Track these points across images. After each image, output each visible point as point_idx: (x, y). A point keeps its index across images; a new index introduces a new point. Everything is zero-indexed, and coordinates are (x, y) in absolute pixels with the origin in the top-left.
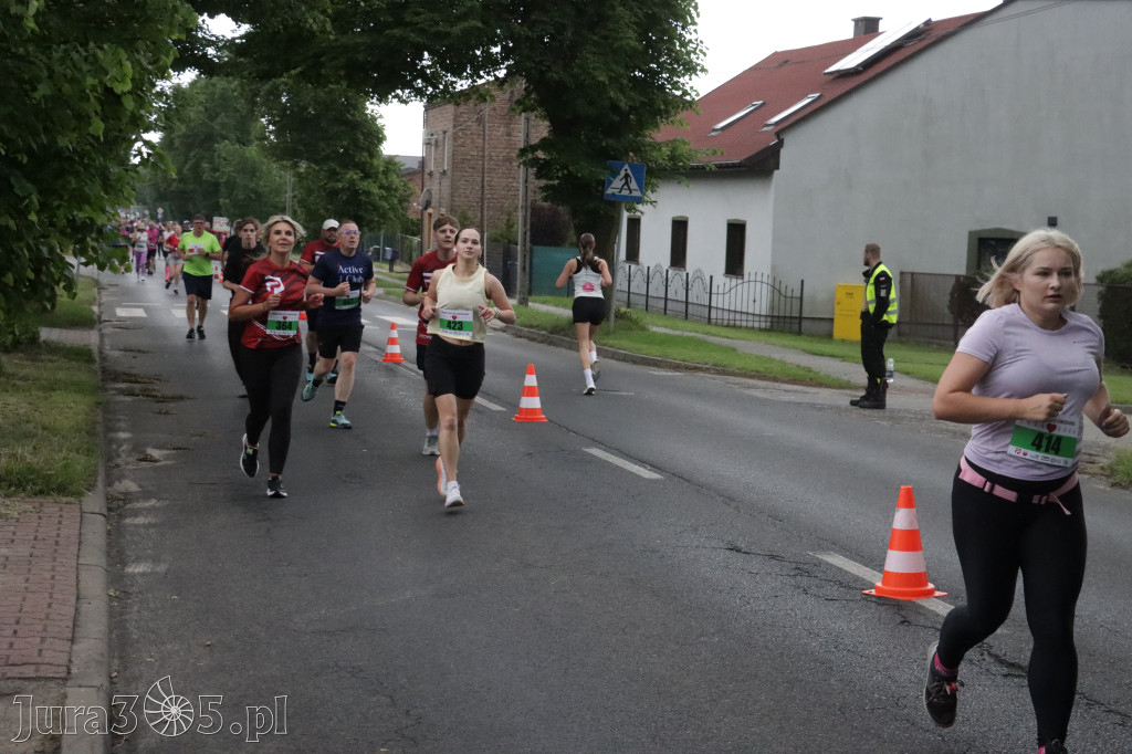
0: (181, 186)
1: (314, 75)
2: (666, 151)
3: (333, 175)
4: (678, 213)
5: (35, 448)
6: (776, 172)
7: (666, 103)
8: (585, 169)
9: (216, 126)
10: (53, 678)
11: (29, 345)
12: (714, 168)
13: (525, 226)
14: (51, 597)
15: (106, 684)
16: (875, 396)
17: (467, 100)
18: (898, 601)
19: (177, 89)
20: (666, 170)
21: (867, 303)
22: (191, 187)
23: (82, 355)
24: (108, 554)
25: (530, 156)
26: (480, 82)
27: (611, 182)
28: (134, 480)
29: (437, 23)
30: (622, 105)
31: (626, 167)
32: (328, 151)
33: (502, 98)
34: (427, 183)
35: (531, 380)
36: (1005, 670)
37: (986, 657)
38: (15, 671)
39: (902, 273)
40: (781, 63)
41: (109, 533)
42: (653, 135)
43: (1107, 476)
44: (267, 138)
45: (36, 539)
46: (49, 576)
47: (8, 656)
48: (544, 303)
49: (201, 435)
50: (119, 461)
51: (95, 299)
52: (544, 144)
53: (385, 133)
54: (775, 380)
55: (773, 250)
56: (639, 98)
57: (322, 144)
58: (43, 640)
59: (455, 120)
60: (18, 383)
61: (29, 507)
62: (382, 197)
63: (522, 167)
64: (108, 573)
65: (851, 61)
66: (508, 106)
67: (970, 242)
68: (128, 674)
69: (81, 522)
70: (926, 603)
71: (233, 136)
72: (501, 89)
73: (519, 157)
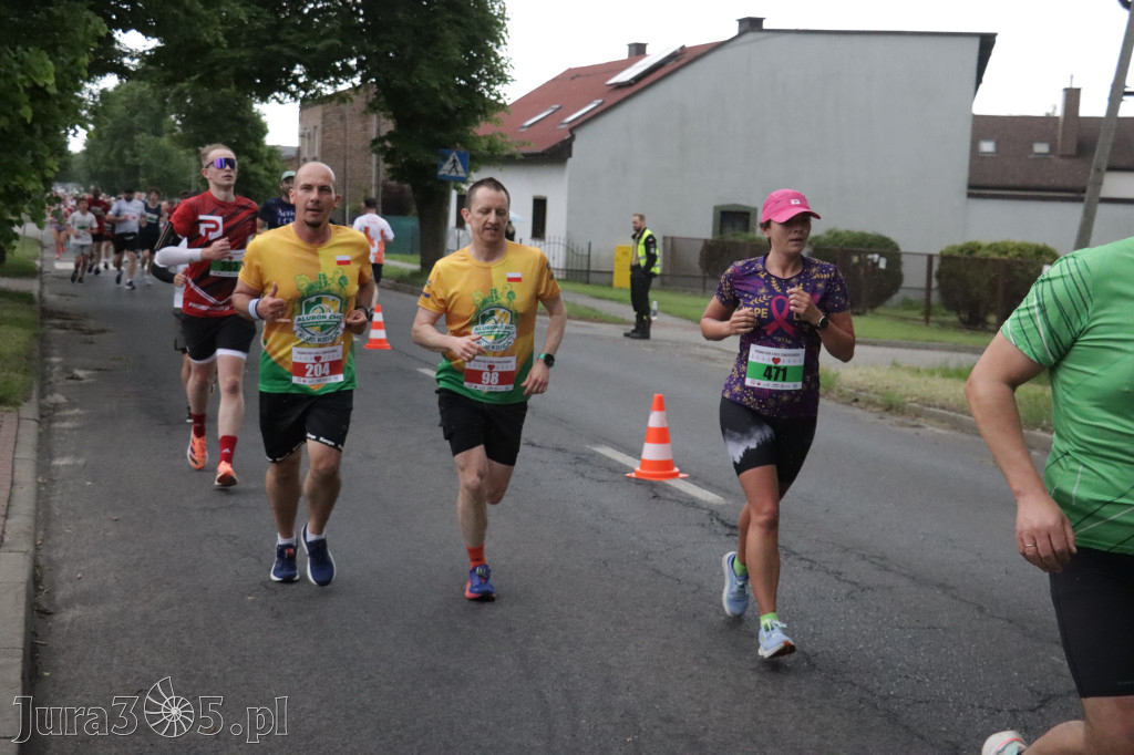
0: (108, 168)
1: (210, 80)
2: (485, 143)
6: (570, 161)
7: (484, 105)
8: (423, 156)
9: (136, 120)
12: (522, 157)
15: (32, 549)
16: (642, 330)
17: (330, 102)
18: (651, 482)
19: (104, 93)
20: (484, 157)
21: (638, 259)
22: (116, 169)
23: (26, 298)
24: (39, 451)
25: (380, 145)
26: (340, 88)
27: (441, 166)
28: (63, 394)
29: (305, 41)
30: (451, 105)
31: (454, 154)
33: (360, 102)
35: (378, 317)
36: (728, 531)
37: (715, 522)
39: (665, 238)
40: (573, 75)
41: (40, 435)
42: (475, 129)
44: (175, 131)
48: (393, 259)
49: (117, 359)
50: (52, 379)
51: (38, 256)
52: (390, 136)
53: (269, 127)
55: (568, 220)
56: (462, 101)
59: (324, 116)
62: (266, 177)
63: (374, 156)
64: (38, 465)
65: (626, 76)
66: (364, 107)
67: (715, 214)
68: (50, 542)
69: (18, 426)
70: (672, 482)
71: (149, 130)
72: (358, 93)
73: (371, 146)
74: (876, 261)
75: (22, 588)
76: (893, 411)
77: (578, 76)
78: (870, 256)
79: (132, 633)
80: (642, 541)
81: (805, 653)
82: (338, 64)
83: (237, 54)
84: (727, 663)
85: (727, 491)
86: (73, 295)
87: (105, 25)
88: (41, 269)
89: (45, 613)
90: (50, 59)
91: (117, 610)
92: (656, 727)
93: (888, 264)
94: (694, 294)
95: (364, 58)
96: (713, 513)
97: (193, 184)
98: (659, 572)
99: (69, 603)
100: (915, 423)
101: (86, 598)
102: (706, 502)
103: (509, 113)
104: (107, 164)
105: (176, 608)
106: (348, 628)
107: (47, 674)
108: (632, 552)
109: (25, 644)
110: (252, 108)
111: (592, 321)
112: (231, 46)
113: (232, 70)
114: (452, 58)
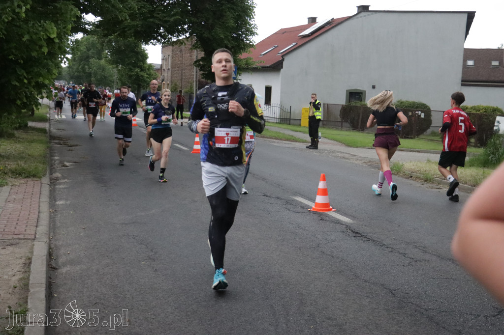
0: (78, 74)
1: (123, 34)
2: (244, 62)
3: (130, 70)
5: (25, 162)
6: (282, 70)
7: (244, 45)
9: (90, 53)
10: (30, 239)
11: (24, 127)
12: (260, 68)
13: (196, 87)
14: (30, 212)
15: (48, 241)
16: (314, 145)
17: (176, 44)
18: (320, 213)
19: (77, 40)
20: (244, 68)
22: (82, 74)
23: (43, 131)
24: (50, 198)
25: (198, 63)
26: (180, 38)
28: (60, 173)
29: (165, 17)
30: (229, 45)
32: (129, 62)
33: (189, 44)
34: (163, 73)
35: (197, 139)
36: (354, 235)
37: (348, 230)
38: (16, 237)
39: (324, 104)
40: (283, 32)
41: (50, 191)
42: (240, 56)
44: (106, 57)
45: (25, 192)
46: (29, 205)
47: (14, 232)
49: (83, 158)
50: (55, 166)
51: (48, 112)
52: (203, 59)
54: (281, 139)
55: (281, 96)
56: (235, 43)
57: (126, 59)
58: (27, 226)
59: (172, 51)
60: (21, 140)
61: (23, 182)
62: (147, 78)
63: (195, 67)
64: (50, 204)
65: (307, 32)
66: (190, 47)
67: (347, 94)
68: (56, 238)
69: (41, 187)
70: (329, 213)
71: (96, 57)
72: (188, 41)
73: (194, 64)
74: (419, 114)
75: (45, 257)
76: (428, 181)
77: (285, 32)
78: (417, 112)
79: (92, 278)
80: (316, 239)
81: (390, 289)
82: (180, 28)
83: (133, 23)
84: (355, 294)
85: (354, 217)
86: (63, 130)
89: (55, 269)
90: (55, 26)
91: (86, 268)
92: (324, 322)
93: (425, 116)
94: (337, 129)
95: (191, 25)
96: (348, 227)
97: (115, 81)
98: (324, 253)
99: (64, 265)
100: (438, 187)
101: (72, 262)
102: (345, 222)
103: (255, 48)
104: (78, 72)
105: (111, 267)
106: (186, 276)
107: (56, 295)
108: (312, 244)
109: (46, 282)
110: (141, 47)
111: (292, 141)
112: (132, 20)
113: (133, 30)
114: (230, 24)
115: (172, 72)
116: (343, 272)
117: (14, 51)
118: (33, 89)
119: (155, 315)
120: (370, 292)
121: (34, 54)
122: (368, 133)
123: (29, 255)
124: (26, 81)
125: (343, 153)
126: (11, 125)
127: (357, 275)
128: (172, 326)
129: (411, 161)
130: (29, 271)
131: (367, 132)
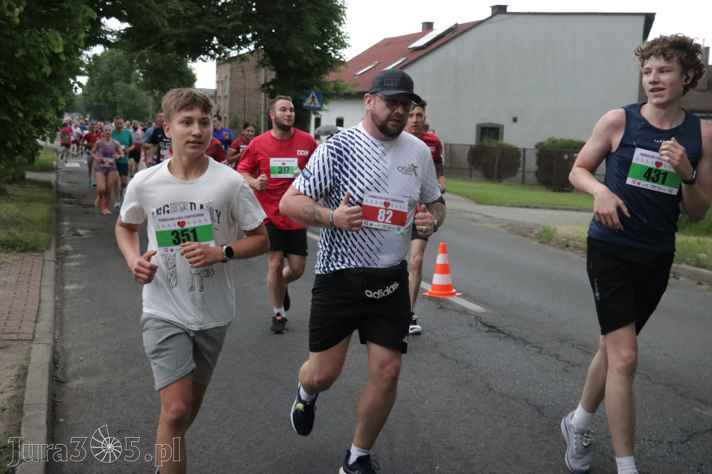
0: (98, 104)
1: (161, 48)
2: (332, 86)
4: (339, 116)
5: (21, 229)
7: (332, 62)
9: (115, 73)
10: (26, 340)
11: (20, 180)
12: (355, 94)
13: (265, 121)
14: (26, 301)
15: (52, 343)
17: (235, 61)
18: (438, 298)
19: (95, 56)
20: (332, 94)
22: (103, 104)
23: (47, 185)
24: (56, 280)
25: (267, 88)
26: (241, 52)
27: (305, 100)
28: (70, 245)
29: (220, 23)
30: (311, 63)
31: (313, 93)
33: (253, 61)
34: (218, 101)
36: (487, 329)
37: (479, 323)
38: (6, 337)
39: (445, 144)
40: (387, 43)
41: (57, 270)
42: (326, 77)
43: (538, 239)
44: (138, 80)
45: (20, 273)
46: (25, 291)
47: (4, 330)
49: (104, 223)
50: (63, 236)
51: (54, 158)
52: (273, 82)
53: (197, 77)
56: (317, 60)
58: (21, 322)
59: (232, 70)
60: (15, 198)
61: (17, 258)
63: (263, 94)
64: (55, 289)
65: (420, 43)
66: (257, 64)
67: (477, 129)
68: (63, 337)
69: (43, 265)
70: (452, 298)
71: (123, 79)
72: (253, 55)
73: (261, 88)
75: (48, 365)
79: (115, 394)
80: (433, 336)
81: (537, 406)
82: (240, 37)
83: (177, 31)
84: (488, 413)
85: (486, 304)
86: (76, 183)
87: (95, 14)
88: (57, 167)
89: (61, 382)
90: (62, 37)
91: (106, 380)
92: (443, 453)
94: (464, 179)
95: (256, 33)
96: (478, 318)
97: (151, 112)
98: (443, 355)
99: (75, 376)
101: (87, 373)
102: (473, 311)
103: (347, 67)
104: (98, 101)
105: (142, 379)
107: (62, 420)
108: (427, 342)
109: (48, 402)
110: (187, 65)
112: (173, 27)
113: (174, 41)
114: (311, 32)
115: (230, 100)
116: (471, 382)
117: (3, 72)
118: (31, 127)
119: (203, 447)
120: (508, 410)
121: (32, 76)
122: (507, 185)
123: (25, 363)
124: (20, 115)
125: (472, 213)
126: (2, 178)
127: (490, 386)
128: (226, 463)
129: (567, 225)
130: (24, 387)
131: (506, 182)
